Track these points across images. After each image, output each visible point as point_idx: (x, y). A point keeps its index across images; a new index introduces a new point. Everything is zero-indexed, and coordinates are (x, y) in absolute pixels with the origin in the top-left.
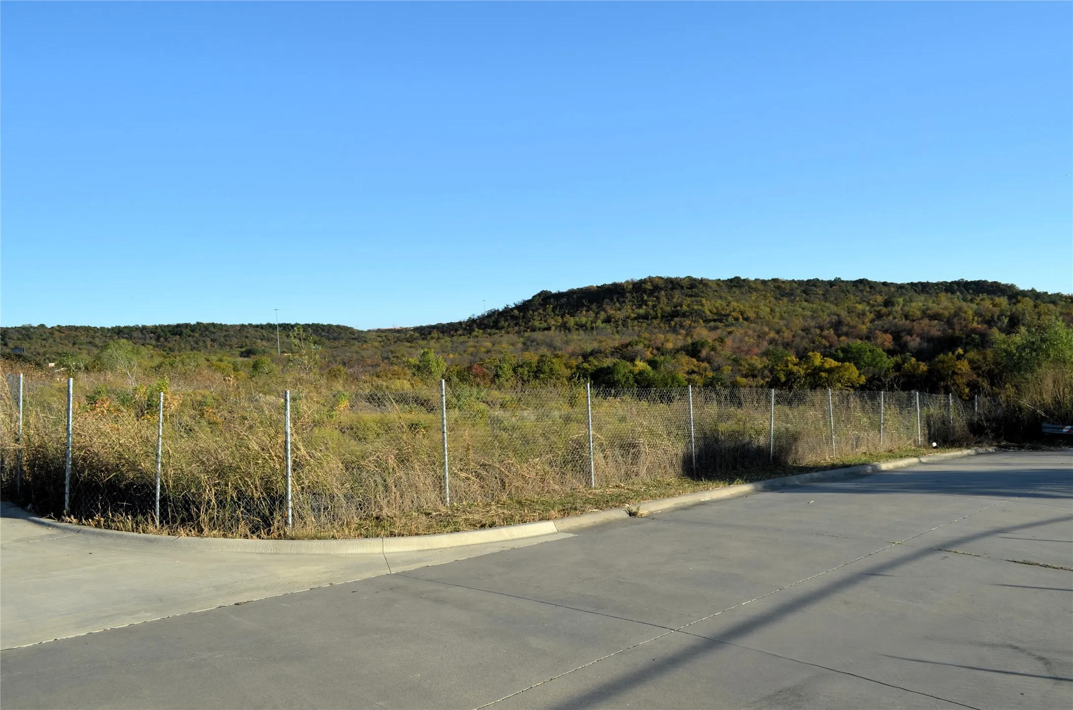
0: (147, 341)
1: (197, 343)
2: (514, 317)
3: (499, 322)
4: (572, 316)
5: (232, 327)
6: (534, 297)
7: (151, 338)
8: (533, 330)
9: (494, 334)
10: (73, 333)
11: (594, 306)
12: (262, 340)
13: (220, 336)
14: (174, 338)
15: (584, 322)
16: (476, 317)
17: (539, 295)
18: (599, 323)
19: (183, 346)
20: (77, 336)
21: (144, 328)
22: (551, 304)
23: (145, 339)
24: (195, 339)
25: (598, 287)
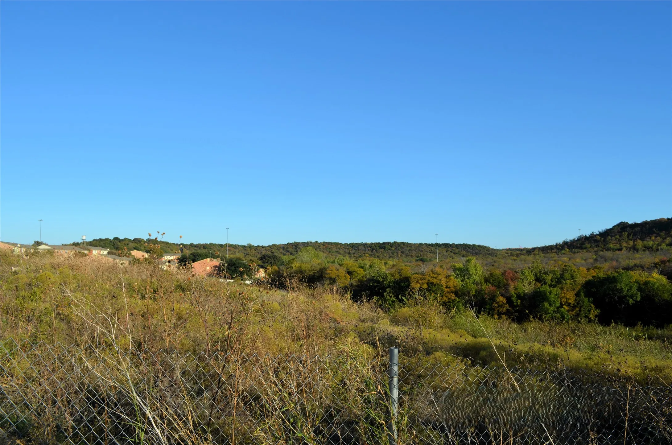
0: (366, 252)
1: (393, 254)
2: (596, 241)
3: (584, 244)
4: (642, 240)
5: (414, 244)
6: (614, 226)
7: (369, 250)
8: (608, 250)
9: (577, 252)
10: (330, 246)
11: (663, 234)
12: (430, 253)
13: (406, 250)
14: (381, 251)
15: (651, 245)
16: (568, 240)
17: (618, 225)
18: (664, 246)
19: (385, 255)
20: (331, 248)
21: (366, 244)
22: (627, 232)
23: (366, 251)
24: (392, 251)
25: (668, 219)
